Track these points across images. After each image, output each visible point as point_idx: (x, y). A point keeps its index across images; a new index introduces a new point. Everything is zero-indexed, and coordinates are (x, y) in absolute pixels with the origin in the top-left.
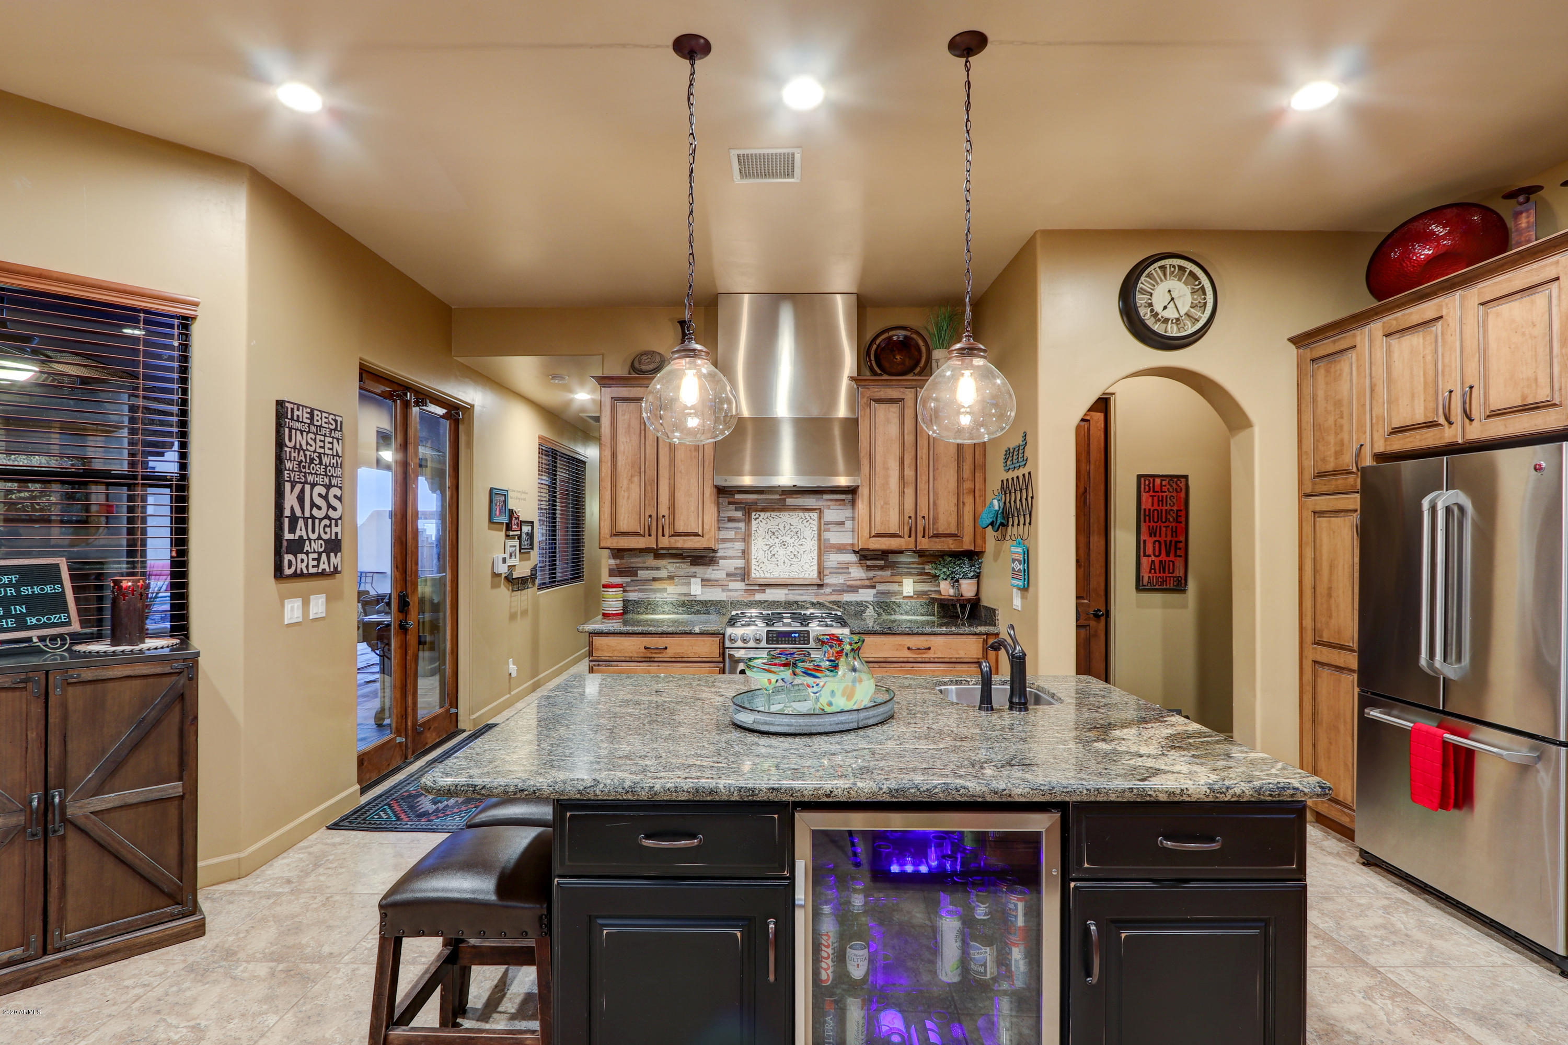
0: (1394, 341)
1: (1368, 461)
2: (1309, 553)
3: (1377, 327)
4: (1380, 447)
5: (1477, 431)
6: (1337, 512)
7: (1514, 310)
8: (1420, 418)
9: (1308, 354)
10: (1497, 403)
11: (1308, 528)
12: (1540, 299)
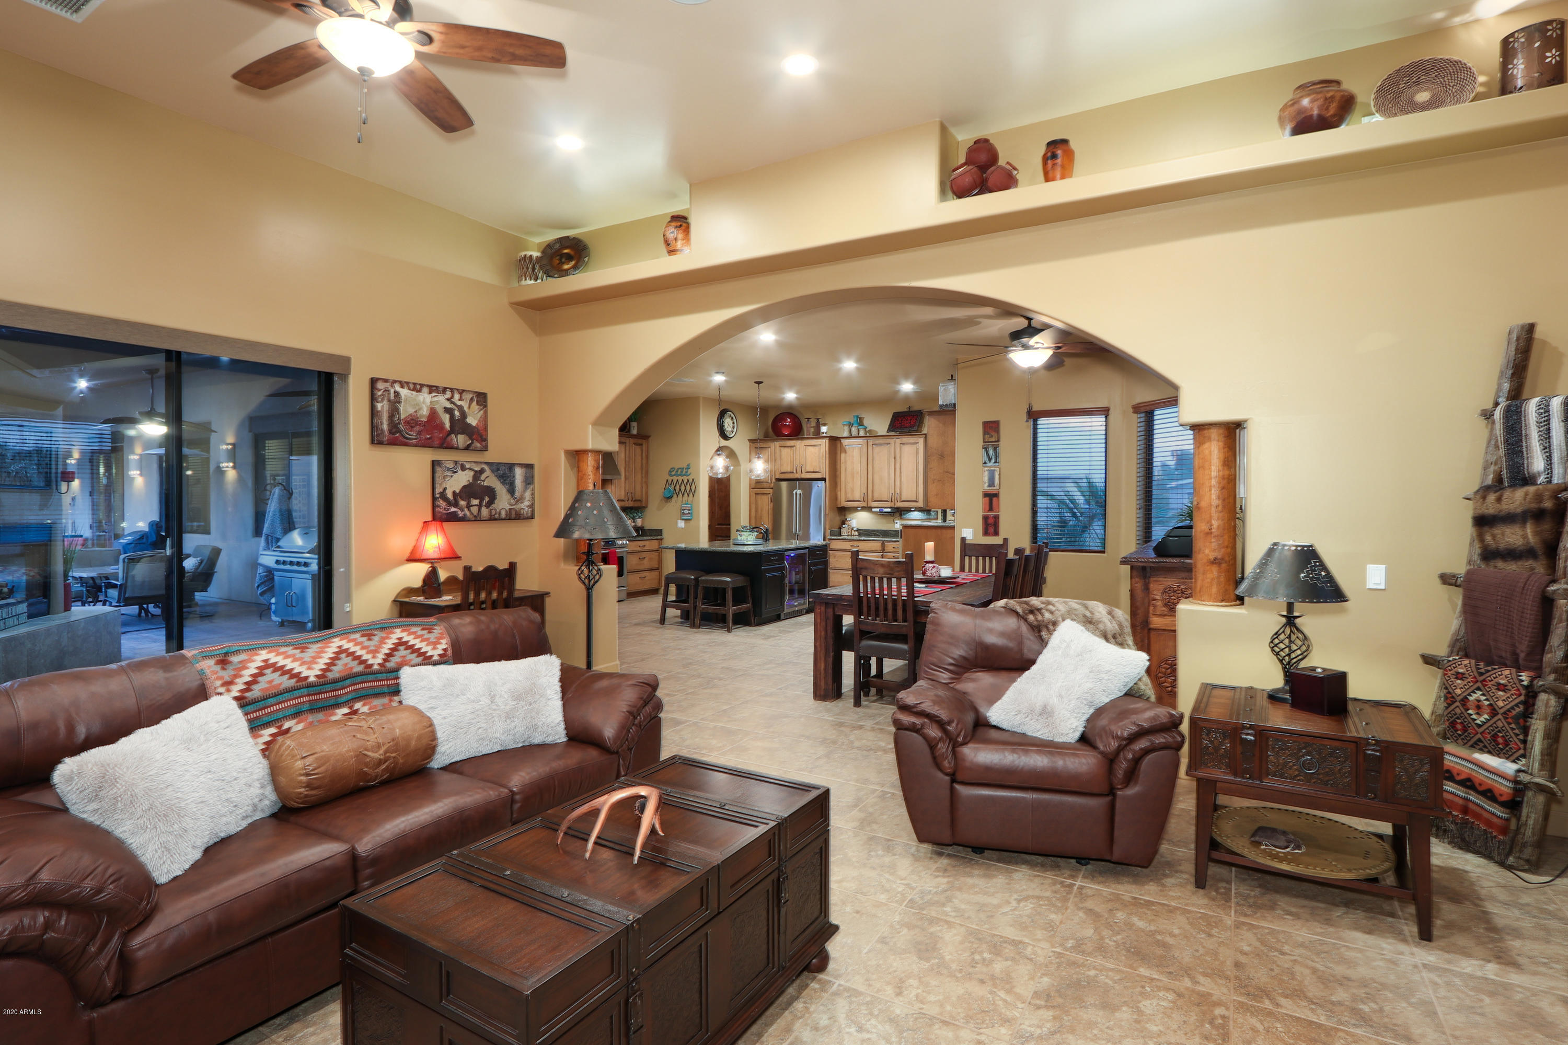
0: (782, 449)
1: (774, 480)
2: (753, 506)
3: (777, 444)
4: (777, 477)
5: (804, 476)
6: (763, 494)
7: (811, 449)
8: (789, 470)
9: (754, 445)
10: (808, 470)
11: (753, 498)
12: (817, 448)
